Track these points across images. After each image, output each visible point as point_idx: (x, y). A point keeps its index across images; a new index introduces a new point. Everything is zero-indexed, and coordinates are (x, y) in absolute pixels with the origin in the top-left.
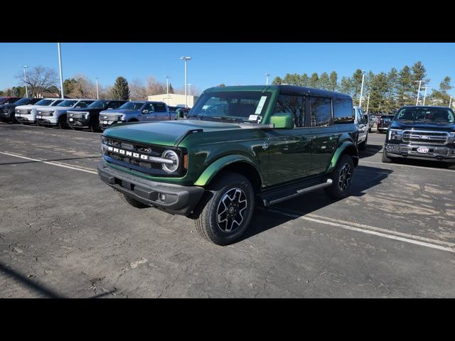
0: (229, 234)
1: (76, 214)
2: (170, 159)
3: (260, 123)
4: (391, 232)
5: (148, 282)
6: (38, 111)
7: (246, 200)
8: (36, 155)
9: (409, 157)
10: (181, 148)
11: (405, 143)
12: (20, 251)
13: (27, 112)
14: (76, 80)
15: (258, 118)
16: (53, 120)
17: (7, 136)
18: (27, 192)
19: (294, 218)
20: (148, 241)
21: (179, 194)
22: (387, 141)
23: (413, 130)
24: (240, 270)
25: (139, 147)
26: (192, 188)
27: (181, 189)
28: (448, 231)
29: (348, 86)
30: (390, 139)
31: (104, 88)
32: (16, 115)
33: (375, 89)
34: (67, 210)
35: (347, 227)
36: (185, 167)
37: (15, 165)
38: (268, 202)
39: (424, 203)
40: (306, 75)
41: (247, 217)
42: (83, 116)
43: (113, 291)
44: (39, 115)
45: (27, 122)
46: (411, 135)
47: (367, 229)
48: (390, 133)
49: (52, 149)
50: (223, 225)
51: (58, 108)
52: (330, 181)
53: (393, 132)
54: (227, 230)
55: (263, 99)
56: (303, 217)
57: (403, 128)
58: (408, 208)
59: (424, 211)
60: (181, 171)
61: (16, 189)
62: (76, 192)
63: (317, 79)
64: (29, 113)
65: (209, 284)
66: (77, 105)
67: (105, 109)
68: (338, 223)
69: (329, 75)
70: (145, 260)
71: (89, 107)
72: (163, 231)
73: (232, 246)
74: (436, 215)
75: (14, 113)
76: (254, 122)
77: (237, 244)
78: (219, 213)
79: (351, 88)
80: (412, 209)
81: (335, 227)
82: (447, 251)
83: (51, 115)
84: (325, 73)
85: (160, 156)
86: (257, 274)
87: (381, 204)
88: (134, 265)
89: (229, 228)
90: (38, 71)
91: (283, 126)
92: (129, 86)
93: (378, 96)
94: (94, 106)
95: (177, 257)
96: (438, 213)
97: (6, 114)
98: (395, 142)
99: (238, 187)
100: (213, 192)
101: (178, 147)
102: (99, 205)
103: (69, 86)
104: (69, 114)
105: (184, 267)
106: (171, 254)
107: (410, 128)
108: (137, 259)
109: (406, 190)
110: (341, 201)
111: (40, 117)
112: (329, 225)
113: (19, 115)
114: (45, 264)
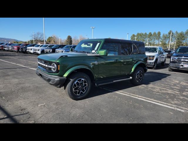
0: (79, 96)
1: (30, 87)
2: (54, 66)
3: (96, 53)
4: (151, 99)
5: (41, 111)
6: (34, 49)
7: (87, 83)
8: (28, 65)
9: (180, 69)
10: (57, 62)
11: (178, 63)
12: (4, 98)
13: (31, 49)
14: (52, 37)
15: (95, 52)
16: (39, 52)
17: (22, 58)
18: (17, 78)
19: (111, 92)
20: (49, 97)
21: (56, 79)
22: (171, 62)
23: (183, 57)
24: (77, 110)
25: (46, 62)
26: (62, 78)
27: (57, 78)
28: (178, 101)
29: (166, 38)
30: (171, 61)
31: (63, 40)
32: (27, 51)
33: (178, 39)
34: (27, 85)
35: (133, 97)
36: (59, 69)
37: (18, 69)
38: (97, 84)
39: (176, 89)
40: (146, 33)
41: (87, 90)
42: (50, 51)
43: (27, 113)
44: (34, 50)
45: (31, 53)
46: (182, 59)
47: (141, 98)
48: (172, 58)
49: (34, 63)
50: (76, 93)
51: (42, 48)
52: (131, 78)
53: (173, 58)
54: (77, 94)
55: (98, 44)
56: (116, 92)
57: (177, 56)
58: (166, 90)
59: (173, 92)
60: (57, 71)
61: (14, 77)
62: (34, 79)
63: (151, 35)
64: (31, 50)
65: (63, 113)
66: (48, 47)
67: (58, 48)
68: (130, 95)
69: (157, 33)
70: (45, 104)
71: (53, 47)
72: (57, 94)
73: (80, 101)
74: (178, 94)
75: (26, 50)
76: (94, 53)
77: (82, 100)
78: (74, 88)
79: (167, 39)
80: (168, 91)
81: (127, 96)
82: (171, 108)
83: (39, 50)
84: (155, 32)
85: (51, 65)
86: (83, 111)
87: (155, 88)
88: (39, 105)
89: (78, 94)
90: (38, 34)
91: (103, 55)
92: (72, 39)
93: (180, 42)
94: (54, 47)
95: (56, 104)
96: (179, 93)
97: (24, 50)
98: (174, 62)
99: (83, 78)
100: (71, 79)
101: (56, 62)
102: (39, 84)
103: (50, 40)
104: (45, 50)
105: (57, 107)
106: (55, 102)
107: (182, 56)
108: (42, 103)
109: (171, 83)
110: (137, 86)
111: (35, 51)
112: (125, 95)
113: (28, 51)
114: (10, 103)
